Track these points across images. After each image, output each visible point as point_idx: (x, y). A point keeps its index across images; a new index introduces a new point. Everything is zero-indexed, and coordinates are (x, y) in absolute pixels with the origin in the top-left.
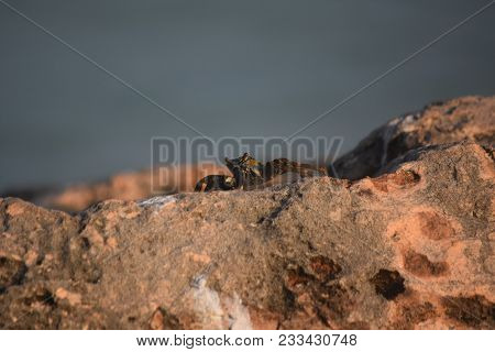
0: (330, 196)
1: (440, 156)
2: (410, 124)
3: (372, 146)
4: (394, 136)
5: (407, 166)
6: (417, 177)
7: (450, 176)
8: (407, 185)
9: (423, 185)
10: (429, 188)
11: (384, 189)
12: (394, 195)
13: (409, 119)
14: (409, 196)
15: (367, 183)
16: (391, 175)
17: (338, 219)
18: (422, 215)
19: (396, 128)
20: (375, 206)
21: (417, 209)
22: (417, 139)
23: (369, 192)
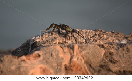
0: (11, 62)
1: (47, 49)
2: (38, 39)
3: (26, 46)
4: (33, 43)
5: (36, 52)
6: (39, 56)
7: (50, 56)
8: (37, 58)
9: (41, 58)
10: (43, 59)
11: (29, 59)
12: (32, 62)
13: (38, 37)
14: (37, 62)
15: (24, 57)
16: (31, 55)
17: (14, 69)
18: (41, 68)
19: (34, 40)
20: (26, 65)
21: (39, 66)
22: (40, 44)
23: (24, 61)
